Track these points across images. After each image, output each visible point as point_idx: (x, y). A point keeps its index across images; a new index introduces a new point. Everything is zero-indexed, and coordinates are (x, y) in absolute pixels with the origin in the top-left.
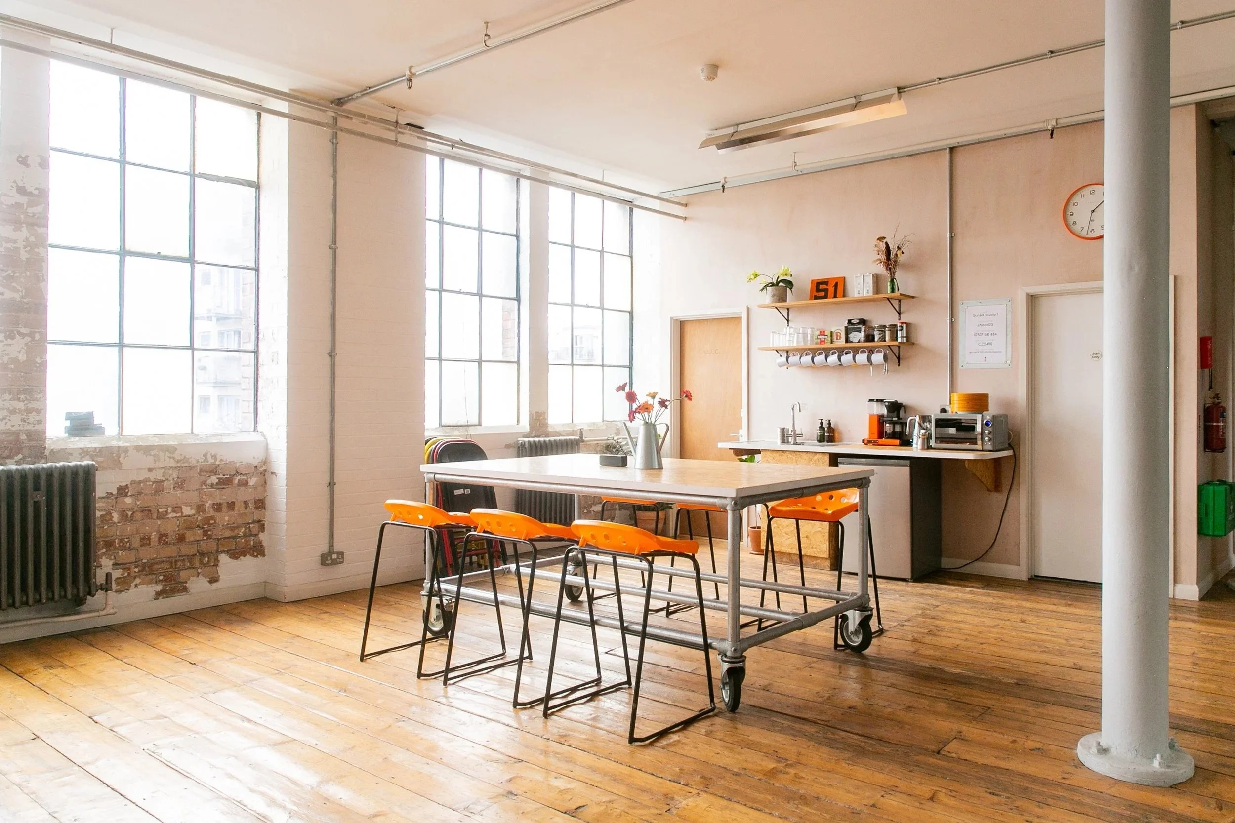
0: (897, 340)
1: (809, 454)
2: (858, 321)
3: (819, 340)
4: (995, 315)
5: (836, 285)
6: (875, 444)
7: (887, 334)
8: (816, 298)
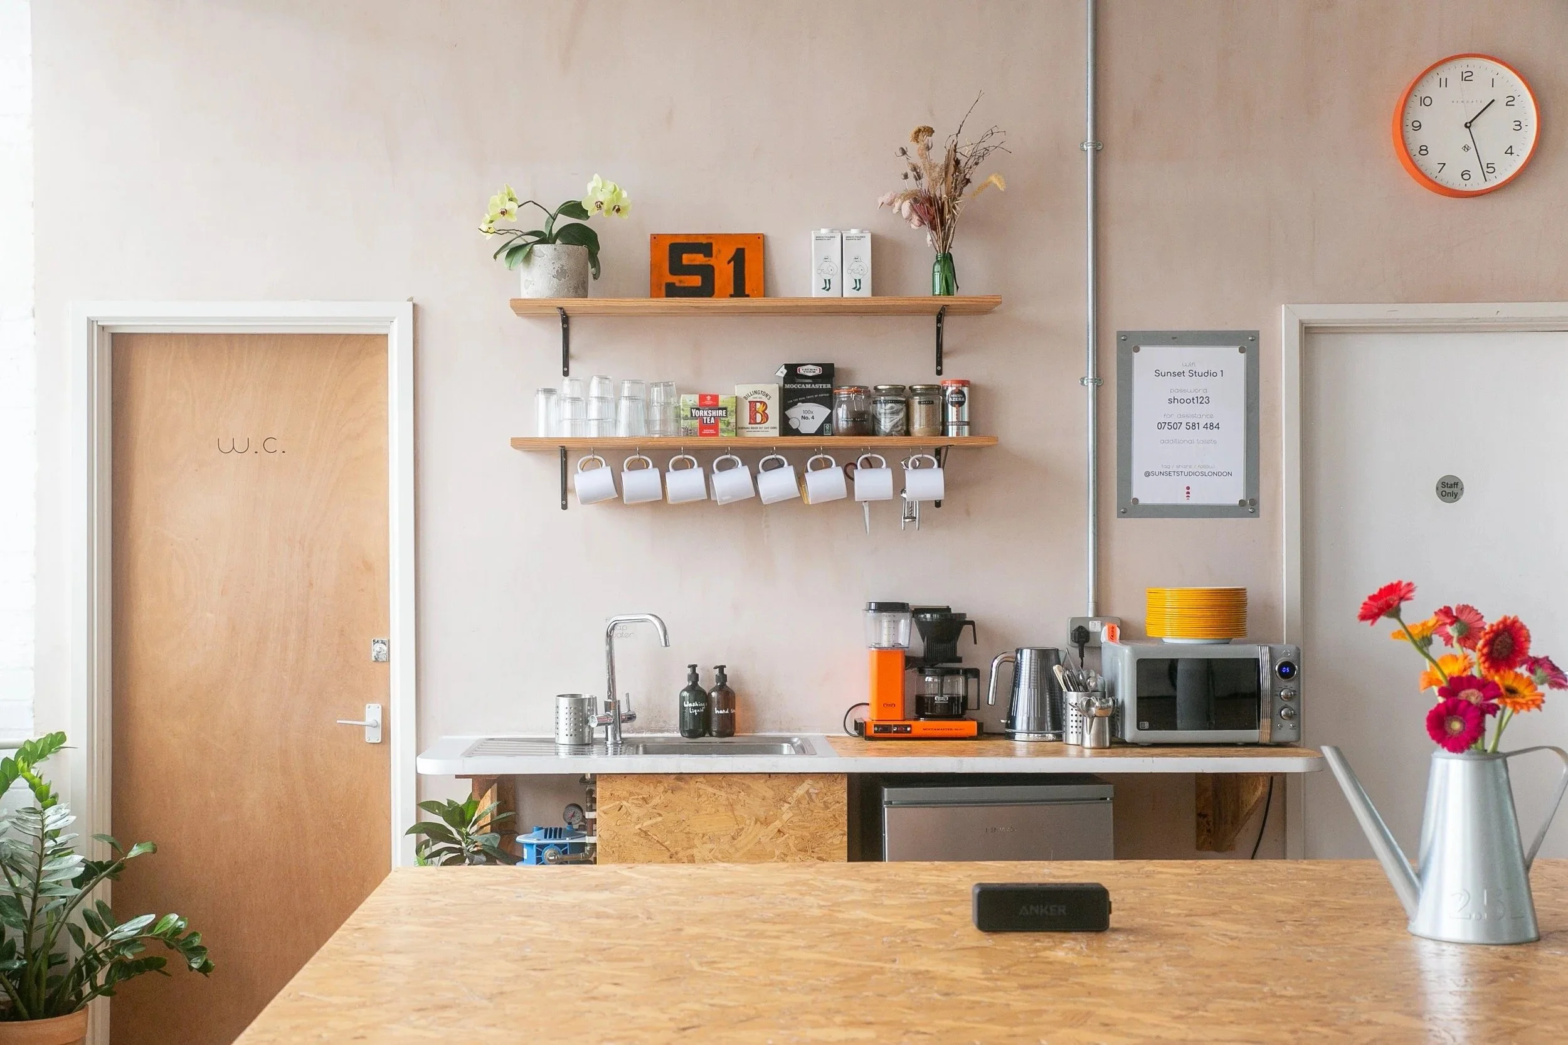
0: (944, 432)
1: (776, 782)
2: (818, 371)
3: (696, 423)
4: (1215, 375)
5: (739, 259)
6: (902, 734)
7: (919, 413)
8: (672, 291)
